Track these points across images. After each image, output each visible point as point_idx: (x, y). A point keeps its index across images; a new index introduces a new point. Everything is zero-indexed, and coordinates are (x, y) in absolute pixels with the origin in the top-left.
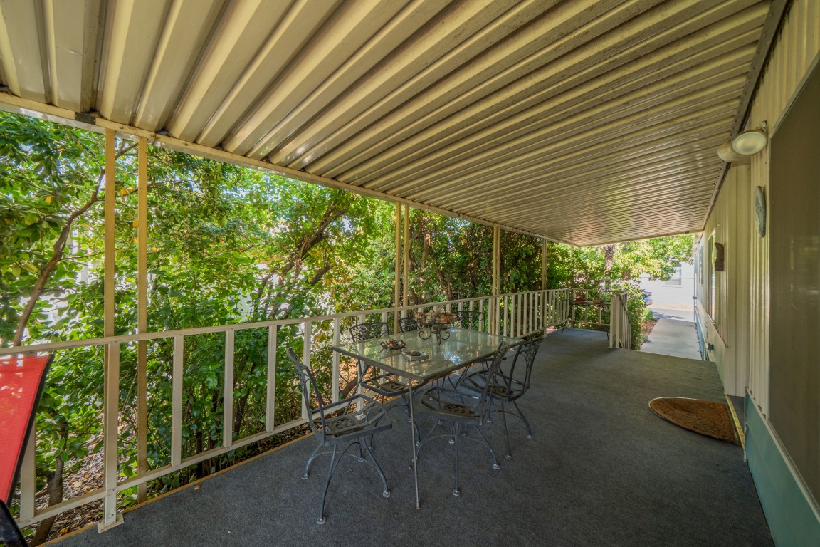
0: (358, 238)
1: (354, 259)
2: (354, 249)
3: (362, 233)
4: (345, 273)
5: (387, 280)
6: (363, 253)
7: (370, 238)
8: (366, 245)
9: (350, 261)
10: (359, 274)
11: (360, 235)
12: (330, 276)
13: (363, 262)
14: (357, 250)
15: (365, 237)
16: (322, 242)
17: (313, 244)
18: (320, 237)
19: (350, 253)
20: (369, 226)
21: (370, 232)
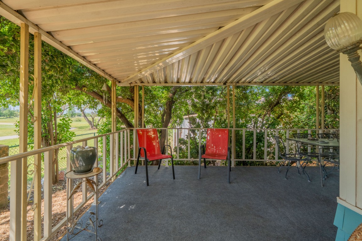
0: (296, 102)
1: (294, 111)
2: (294, 106)
3: (298, 100)
4: (289, 117)
5: (313, 120)
6: (298, 108)
7: (302, 102)
8: (300, 104)
9: (292, 112)
10: (296, 117)
11: (297, 101)
12: (282, 118)
13: (299, 112)
14: (295, 107)
15: (299, 101)
16: (278, 105)
17: (275, 106)
18: (278, 103)
19: (292, 109)
20: (302, 96)
21: (302, 99)
